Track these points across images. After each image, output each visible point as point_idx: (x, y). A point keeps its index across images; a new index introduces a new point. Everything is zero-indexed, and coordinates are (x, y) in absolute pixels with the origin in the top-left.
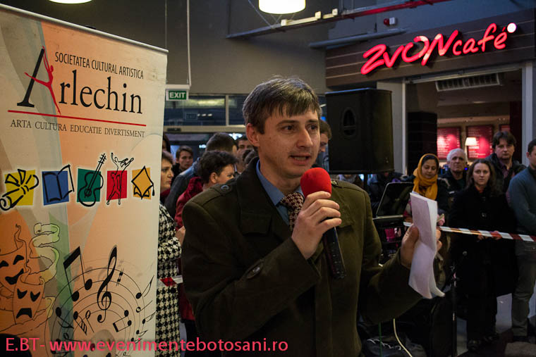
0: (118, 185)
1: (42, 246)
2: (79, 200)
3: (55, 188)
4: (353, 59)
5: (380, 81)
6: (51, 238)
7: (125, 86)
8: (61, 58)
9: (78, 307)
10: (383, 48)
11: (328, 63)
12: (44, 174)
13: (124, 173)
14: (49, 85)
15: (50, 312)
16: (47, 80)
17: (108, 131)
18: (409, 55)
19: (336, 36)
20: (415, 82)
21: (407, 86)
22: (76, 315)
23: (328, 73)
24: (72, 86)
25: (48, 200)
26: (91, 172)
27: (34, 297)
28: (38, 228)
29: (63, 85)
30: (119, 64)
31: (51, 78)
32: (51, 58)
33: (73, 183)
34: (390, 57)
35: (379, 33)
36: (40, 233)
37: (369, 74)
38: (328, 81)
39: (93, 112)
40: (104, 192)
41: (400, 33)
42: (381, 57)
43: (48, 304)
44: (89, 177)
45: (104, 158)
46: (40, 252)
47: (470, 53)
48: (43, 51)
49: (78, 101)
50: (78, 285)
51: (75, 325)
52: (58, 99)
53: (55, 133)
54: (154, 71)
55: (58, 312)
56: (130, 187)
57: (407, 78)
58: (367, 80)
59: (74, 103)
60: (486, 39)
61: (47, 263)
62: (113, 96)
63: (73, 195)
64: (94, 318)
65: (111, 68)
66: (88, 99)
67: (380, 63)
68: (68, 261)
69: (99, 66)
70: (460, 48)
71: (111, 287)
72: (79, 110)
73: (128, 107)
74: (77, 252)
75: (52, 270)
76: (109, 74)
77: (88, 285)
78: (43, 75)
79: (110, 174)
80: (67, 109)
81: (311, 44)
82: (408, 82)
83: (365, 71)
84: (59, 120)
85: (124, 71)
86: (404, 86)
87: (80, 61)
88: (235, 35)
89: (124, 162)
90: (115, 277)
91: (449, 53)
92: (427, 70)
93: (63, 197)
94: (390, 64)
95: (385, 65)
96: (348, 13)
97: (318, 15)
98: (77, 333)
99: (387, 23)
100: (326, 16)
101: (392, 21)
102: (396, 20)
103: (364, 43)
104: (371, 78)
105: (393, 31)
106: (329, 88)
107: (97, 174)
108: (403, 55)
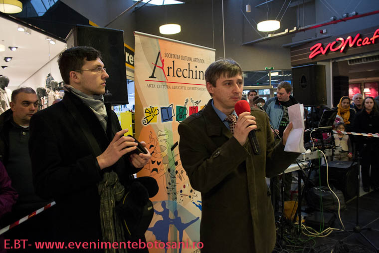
1: (161, 141)
2: (177, 120)
3: (166, 115)
4: (305, 51)
5: (318, 61)
6: (165, 137)
7: (196, 67)
8: (167, 55)
9: (177, 168)
10: (320, 45)
11: (292, 54)
12: (162, 109)
13: (197, 107)
14: (162, 68)
15: (166, 170)
16: (161, 66)
17: (189, 88)
18: (333, 47)
19: (296, 41)
20: (337, 61)
21: (333, 63)
22: (177, 172)
23: (292, 59)
24: (172, 68)
25: (164, 120)
26: (182, 107)
27: (159, 164)
28: (159, 132)
29: (168, 68)
30: (193, 57)
31: (163, 64)
32: (163, 55)
33: (174, 112)
34: (324, 49)
35: (317, 38)
36: (160, 135)
37: (315, 57)
38: (292, 62)
39: (182, 79)
41: (329, 37)
42: (319, 50)
43: (165, 167)
44: (181, 110)
45: (187, 100)
46: (161, 143)
47: (366, 45)
48: (159, 53)
49: (175, 75)
50: (177, 159)
51: (176, 176)
52: (167, 74)
53: (165, 90)
54: (210, 59)
55: (169, 170)
57: (333, 59)
58: (312, 61)
59: (174, 76)
60: (374, 37)
61: (164, 149)
62: (191, 72)
63: (174, 118)
65: (190, 59)
66: (180, 74)
67: (319, 52)
68: (173, 148)
69: (184, 58)
70: (360, 43)
72: (176, 79)
73: (198, 77)
75: (166, 152)
76: (189, 62)
78: (160, 64)
79: (191, 108)
80: (171, 79)
81: (284, 45)
82: (333, 61)
83: (311, 57)
84: (168, 84)
85: (195, 60)
86: (331, 63)
87: (175, 56)
88: (246, 43)
89: (197, 102)
91: (355, 46)
92: (343, 55)
93: (170, 119)
94: (324, 52)
95: (321, 53)
96: (302, 28)
97: (286, 31)
98: (178, 180)
99: (322, 32)
100: (291, 31)
101: (324, 31)
102: (326, 30)
103: (310, 43)
104: (315, 60)
105: (325, 36)
106: (293, 66)
107: (185, 108)
108: (331, 48)
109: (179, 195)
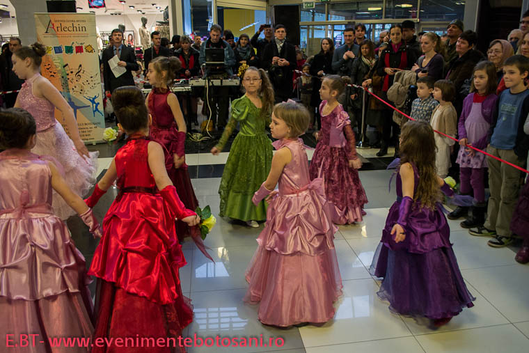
0: (79, 49)
1: (56, 62)
2: (66, 53)
3: (58, 50)
6: (58, 61)
7: (79, 25)
8: (56, 21)
9: (68, 77)
12: (54, 47)
13: (82, 47)
14: (53, 28)
17: (74, 36)
22: (68, 79)
24: (60, 27)
25: (56, 53)
26: (69, 47)
27: (55, 73)
28: (54, 59)
29: (57, 27)
30: (76, 20)
31: (53, 26)
32: (53, 22)
33: (64, 49)
39: (68, 32)
40: (74, 51)
43: (59, 76)
45: (73, 43)
46: (55, 64)
48: (50, 21)
49: (63, 30)
50: (69, 72)
52: (56, 30)
53: (56, 38)
55: (63, 77)
56: (84, 50)
59: (61, 31)
61: (58, 66)
62: (74, 28)
63: (64, 52)
64: (75, 81)
65: (73, 21)
66: (66, 29)
68: (64, 66)
69: (68, 21)
71: (80, 74)
72: (63, 32)
74: (67, 65)
75: (59, 68)
76: (72, 23)
77: (72, 72)
78: (51, 26)
79: (77, 47)
80: (59, 32)
84: (57, 35)
85: (78, 21)
87: (61, 21)
89: (81, 44)
90: (82, 71)
93: (62, 52)
98: (69, 83)
107: (71, 47)
109: (71, 91)
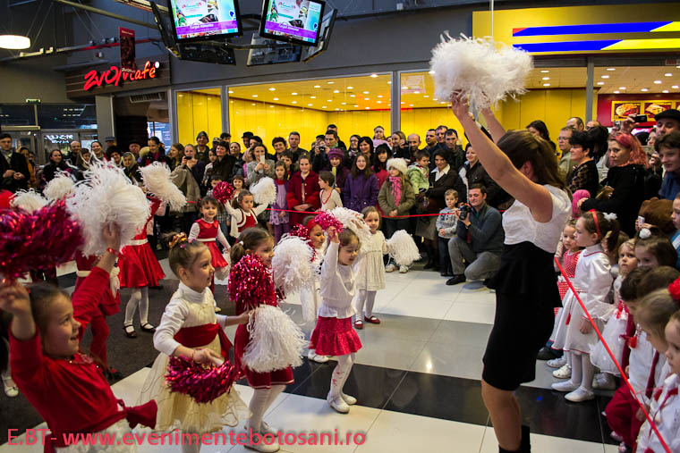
4: (79, 80)
5: (99, 95)
10: (94, 73)
11: (67, 81)
18: (109, 78)
19: (73, 62)
21: (113, 99)
23: (68, 88)
34: (99, 79)
35: (93, 63)
37: (91, 89)
38: (68, 94)
41: (104, 63)
42: (94, 79)
47: (138, 79)
57: (113, 94)
58: (89, 94)
60: (146, 71)
67: (94, 83)
70: (133, 76)
82: (112, 96)
83: (86, 88)
86: (111, 99)
91: (128, 78)
92: (119, 89)
94: (99, 84)
95: (96, 85)
96: (61, 50)
97: (42, 50)
99: (98, 56)
100: (48, 52)
101: (100, 55)
102: (103, 54)
103: (87, 68)
104: (93, 93)
105: (102, 61)
106: (71, 99)
108: (106, 79)
